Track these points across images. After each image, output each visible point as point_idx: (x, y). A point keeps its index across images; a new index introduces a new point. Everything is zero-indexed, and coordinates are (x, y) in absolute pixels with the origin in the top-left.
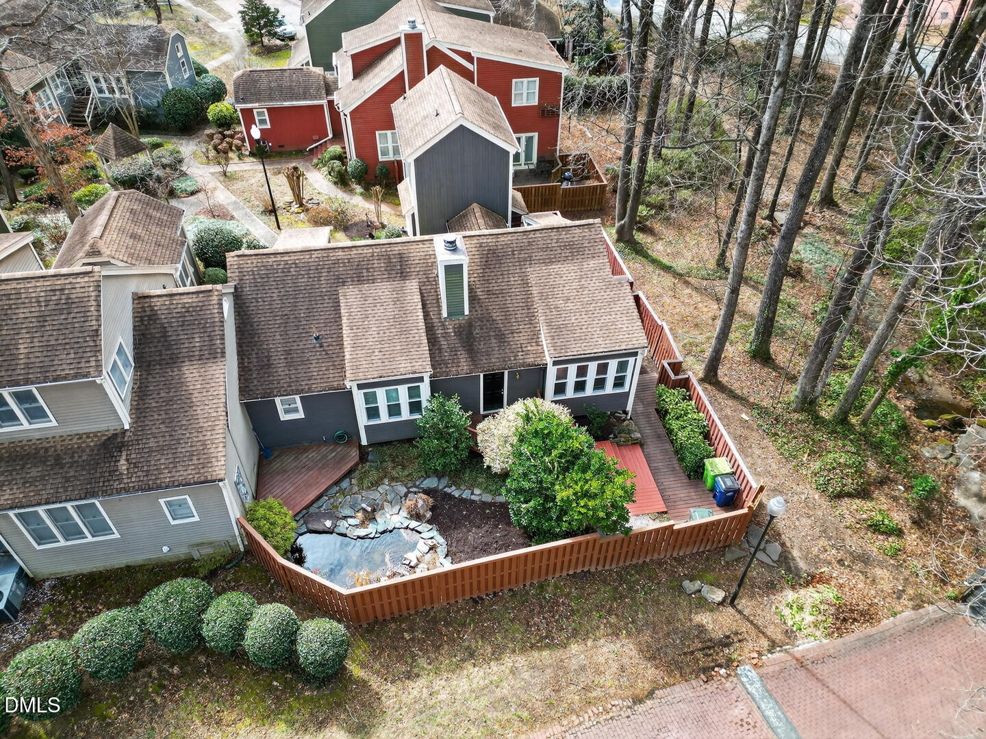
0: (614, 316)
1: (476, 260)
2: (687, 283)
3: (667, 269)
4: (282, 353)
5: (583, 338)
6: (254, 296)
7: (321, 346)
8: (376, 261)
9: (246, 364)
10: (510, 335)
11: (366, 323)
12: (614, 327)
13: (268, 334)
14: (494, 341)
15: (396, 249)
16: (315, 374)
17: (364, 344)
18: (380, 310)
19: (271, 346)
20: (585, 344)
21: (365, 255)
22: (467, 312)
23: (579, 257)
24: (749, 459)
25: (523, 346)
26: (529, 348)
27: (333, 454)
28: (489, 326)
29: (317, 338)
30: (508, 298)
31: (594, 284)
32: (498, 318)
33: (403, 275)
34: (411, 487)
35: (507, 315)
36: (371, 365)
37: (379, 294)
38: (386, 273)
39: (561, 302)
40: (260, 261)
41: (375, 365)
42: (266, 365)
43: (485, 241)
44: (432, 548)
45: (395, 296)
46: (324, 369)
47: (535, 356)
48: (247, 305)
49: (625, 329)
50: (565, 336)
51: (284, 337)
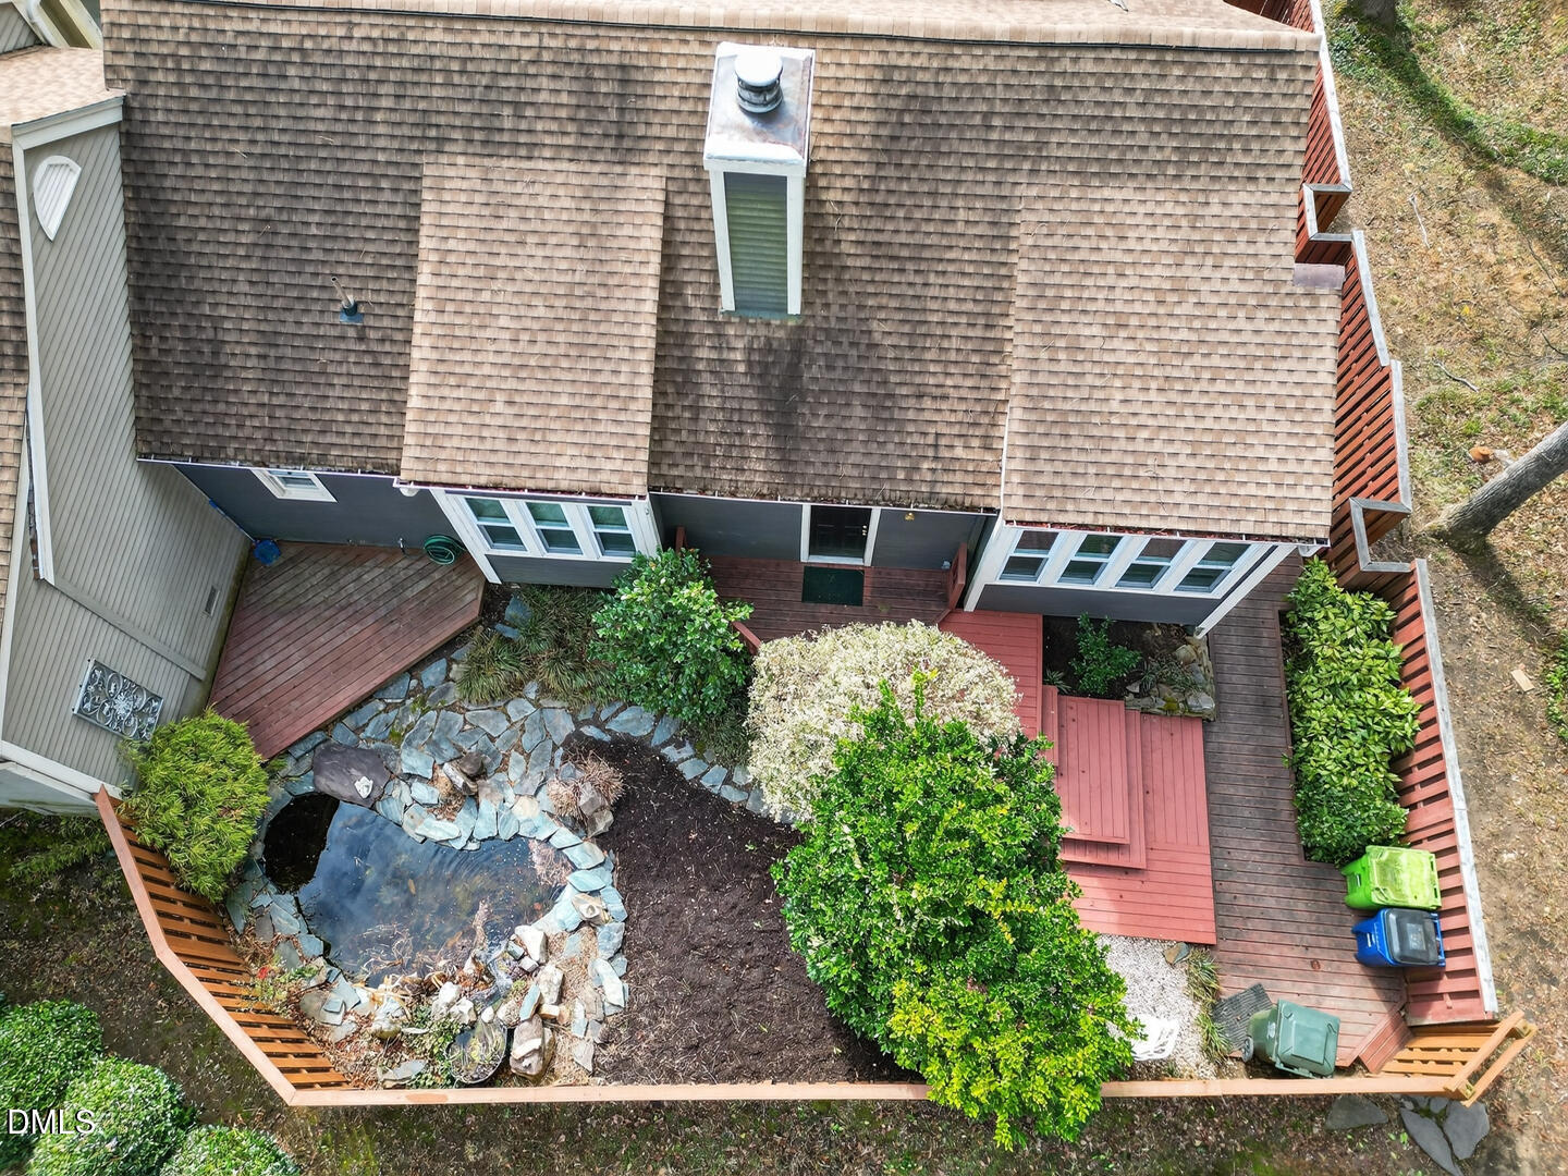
0: (1251, 413)
1: (861, 130)
2: (1497, 186)
3: (1456, 128)
4: (253, 338)
5: (1127, 472)
6: (179, 144)
7: (361, 339)
8: (545, 83)
9: (154, 353)
10: (912, 402)
11: (486, 296)
12: (1239, 451)
13: (216, 274)
14: (859, 411)
15: (615, 46)
16: (340, 417)
17: (468, 369)
18: (532, 258)
19: (223, 311)
20: (1127, 495)
21: (514, 54)
22: (794, 306)
23: (1203, 170)
24: (1489, 819)
25: (943, 441)
26: (959, 452)
27: (423, 585)
28: (853, 362)
29: (352, 311)
30: (932, 279)
31: (1221, 282)
32: (888, 341)
33: (624, 145)
34: (587, 722)
35: (917, 334)
36: (475, 444)
37: (542, 201)
38: (571, 128)
39: (1095, 330)
40: (196, 23)
41: (488, 445)
42: (210, 368)
43: (902, 62)
44: (590, 924)
45: (586, 217)
46: (365, 406)
47: (969, 479)
48: (159, 169)
49: (1273, 466)
50: (1074, 456)
51: (260, 289)
